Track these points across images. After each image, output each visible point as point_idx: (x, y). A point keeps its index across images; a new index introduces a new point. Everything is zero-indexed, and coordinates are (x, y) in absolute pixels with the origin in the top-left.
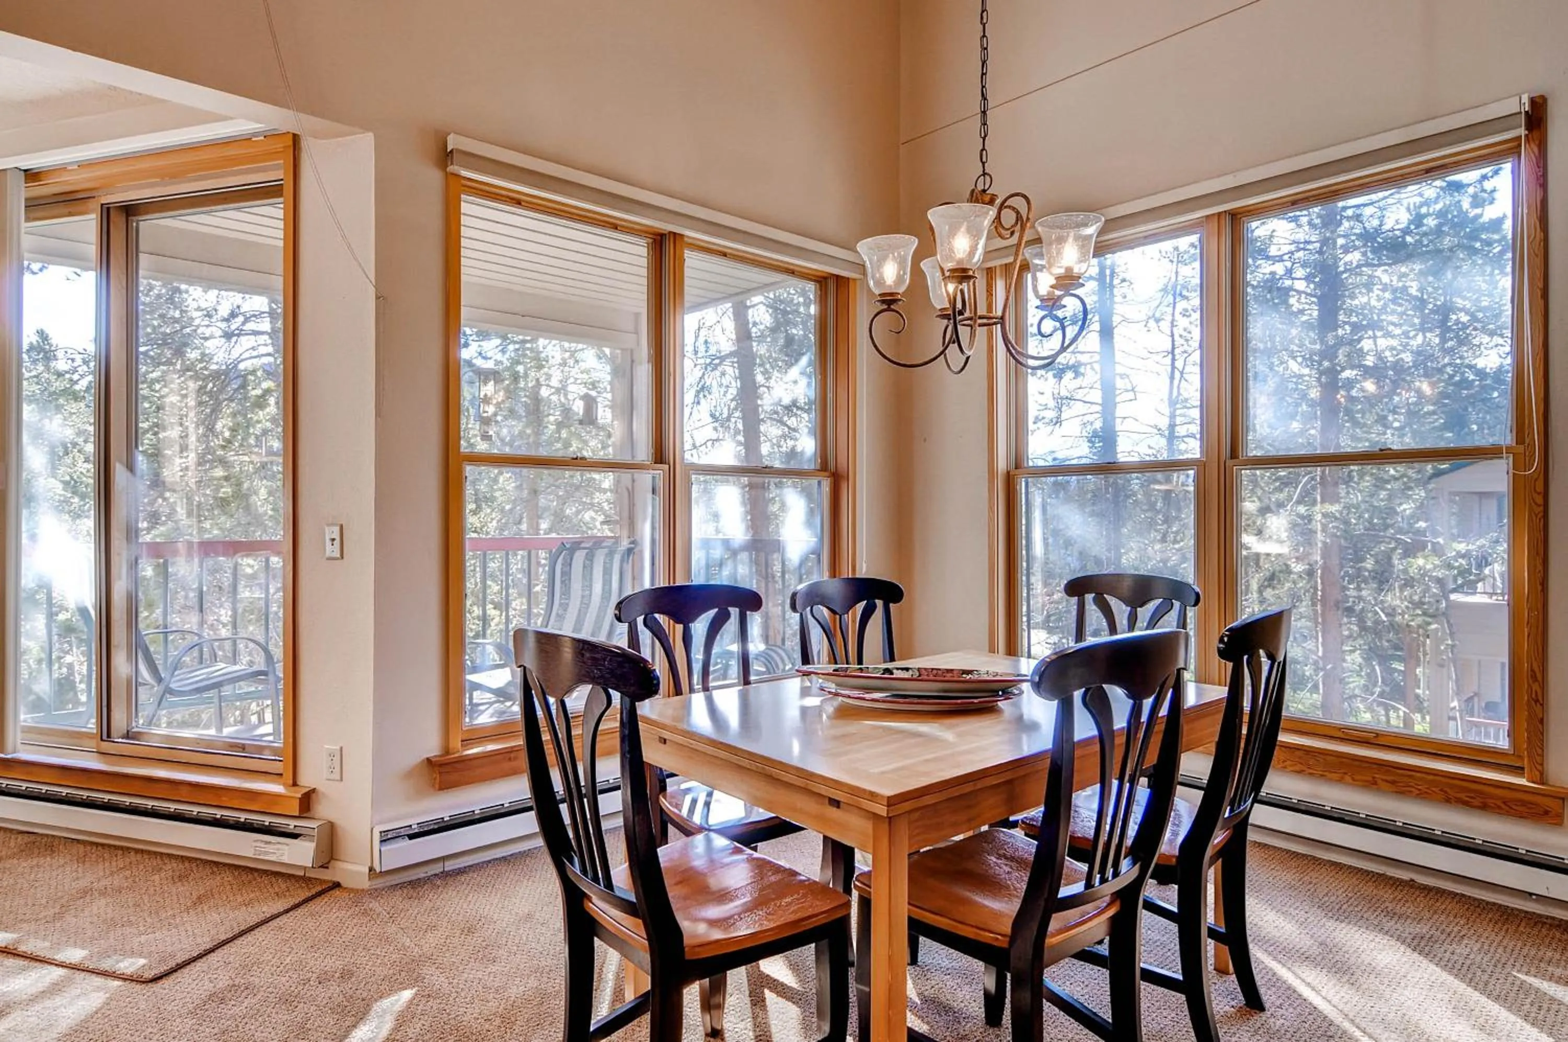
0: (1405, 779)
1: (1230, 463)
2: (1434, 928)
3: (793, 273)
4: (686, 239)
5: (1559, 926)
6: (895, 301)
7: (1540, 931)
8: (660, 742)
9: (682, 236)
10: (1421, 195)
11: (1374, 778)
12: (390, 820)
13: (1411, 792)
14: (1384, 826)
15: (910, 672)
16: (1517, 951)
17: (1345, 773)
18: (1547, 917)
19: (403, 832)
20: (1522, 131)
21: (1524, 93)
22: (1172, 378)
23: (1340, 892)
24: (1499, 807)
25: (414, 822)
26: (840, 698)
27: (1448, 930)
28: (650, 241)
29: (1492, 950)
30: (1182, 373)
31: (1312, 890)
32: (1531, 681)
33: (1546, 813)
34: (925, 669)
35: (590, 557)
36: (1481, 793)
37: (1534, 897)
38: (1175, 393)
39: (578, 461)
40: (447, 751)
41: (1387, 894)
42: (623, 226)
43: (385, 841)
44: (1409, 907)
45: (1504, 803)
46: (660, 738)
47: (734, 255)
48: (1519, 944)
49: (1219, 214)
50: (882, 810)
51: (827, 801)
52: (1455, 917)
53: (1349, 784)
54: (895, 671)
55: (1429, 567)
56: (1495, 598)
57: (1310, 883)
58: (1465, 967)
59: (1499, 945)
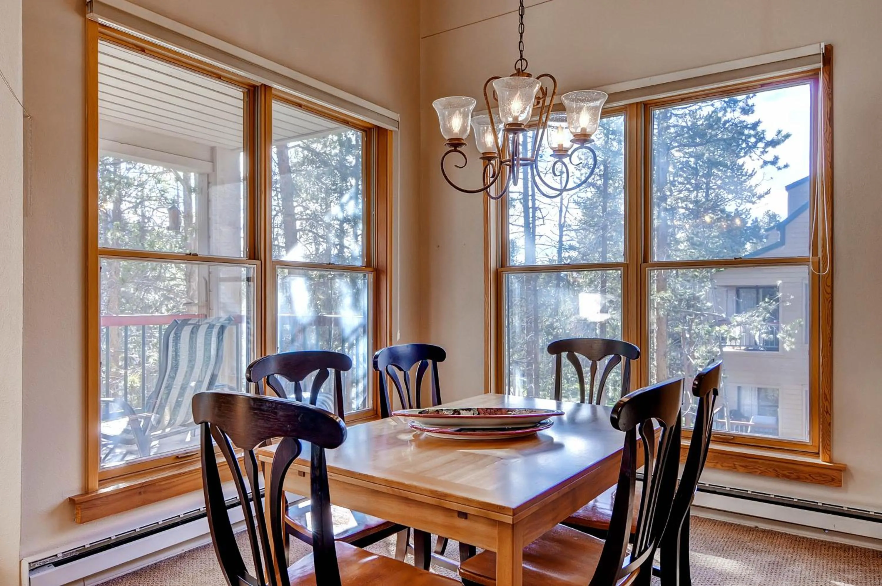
0: (753, 464)
1: (643, 264)
2: (778, 556)
3: (348, 123)
4: (273, 92)
5: (841, 548)
6: (461, 145)
7: (833, 552)
8: (300, 475)
9: (270, 88)
10: (713, 105)
11: (734, 464)
12: (36, 553)
13: (756, 472)
14: (740, 495)
15: (472, 412)
16: (825, 567)
17: (717, 463)
18: (834, 543)
19: (48, 561)
20: (821, 65)
21: (822, 42)
22: (561, 211)
23: (719, 539)
24: (807, 478)
25: (59, 552)
26: (426, 433)
27: (786, 557)
28: (246, 90)
29: (812, 567)
30: (567, 208)
31: (704, 539)
32: (824, 400)
33: (833, 480)
34: (482, 409)
35: (193, 332)
36: (795, 470)
37: (827, 532)
38: (563, 221)
39: (191, 256)
40: (86, 490)
41: (745, 538)
42: (225, 77)
43: (32, 570)
44: (760, 545)
45: (810, 475)
46: (299, 471)
47: (307, 107)
48: (825, 562)
49: (637, 103)
50: (508, 519)
51: (456, 514)
52: (786, 548)
53: (719, 469)
54: (461, 411)
55: (723, 331)
56: (736, 348)
57: (701, 535)
58: (802, 581)
59: (815, 564)
